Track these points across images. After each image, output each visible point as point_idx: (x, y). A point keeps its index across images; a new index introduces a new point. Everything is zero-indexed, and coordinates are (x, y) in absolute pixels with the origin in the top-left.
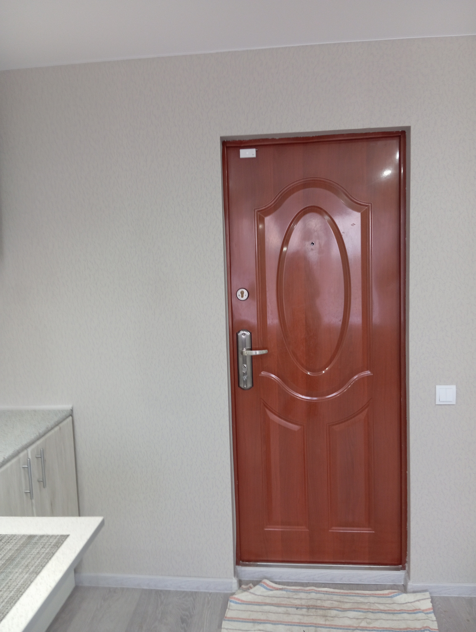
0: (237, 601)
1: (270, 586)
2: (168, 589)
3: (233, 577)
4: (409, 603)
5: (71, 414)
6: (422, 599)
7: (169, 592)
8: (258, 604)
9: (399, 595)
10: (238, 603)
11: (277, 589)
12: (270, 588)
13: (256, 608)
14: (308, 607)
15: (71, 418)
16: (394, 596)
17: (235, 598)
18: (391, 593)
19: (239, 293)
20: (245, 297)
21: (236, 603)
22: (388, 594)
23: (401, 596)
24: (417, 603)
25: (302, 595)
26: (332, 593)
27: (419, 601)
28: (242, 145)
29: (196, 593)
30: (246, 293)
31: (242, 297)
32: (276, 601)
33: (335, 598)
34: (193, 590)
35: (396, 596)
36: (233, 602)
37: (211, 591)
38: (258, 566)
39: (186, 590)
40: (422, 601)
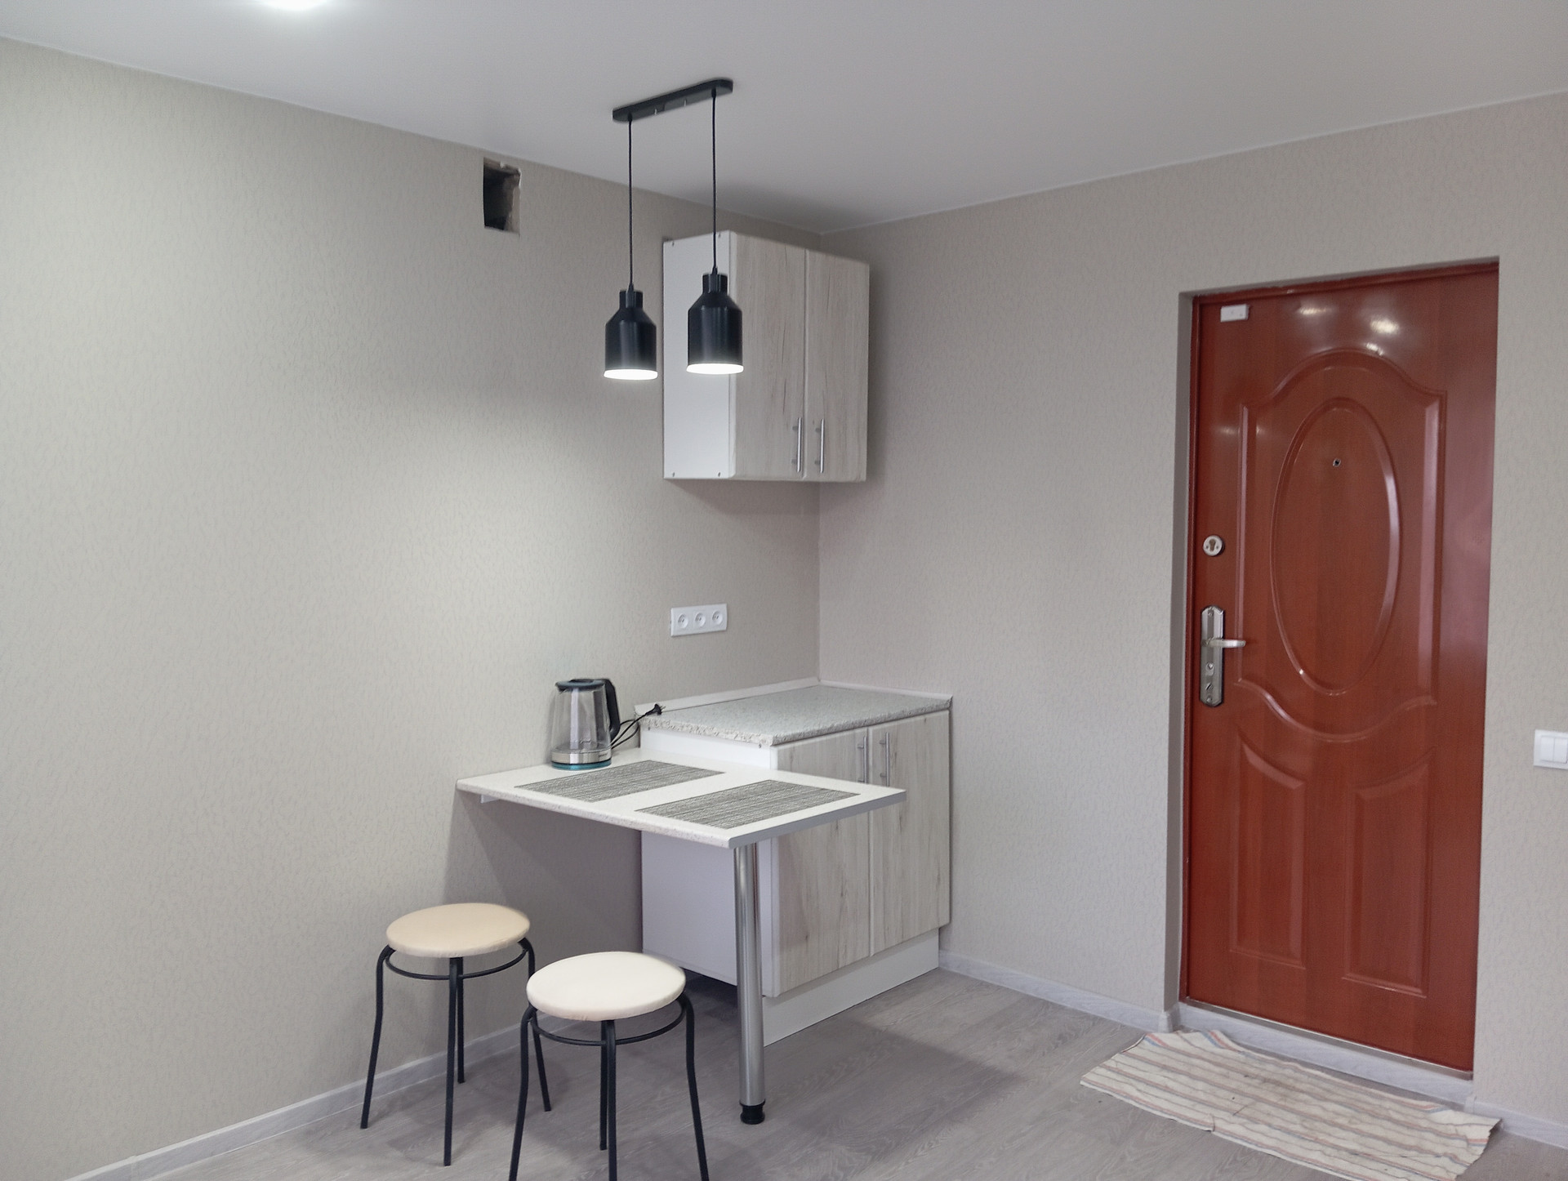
0: (1156, 1042)
1: (1223, 1043)
2: (1064, 1004)
3: (1163, 1010)
4: (1452, 1124)
5: (949, 706)
6: (1477, 1124)
7: (1062, 1008)
8: (1189, 1055)
9: (1442, 1110)
10: (1157, 1045)
11: (1235, 1050)
12: (1222, 1046)
13: (1181, 1057)
14: (1265, 1080)
15: (947, 712)
16: (1433, 1111)
17: (1153, 1036)
18: (1430, 1107)
19: (1207, 543)
20: (1216, 551)
21: (1153, 1044)
22: (1426, 1107)
23: (1444, 1112)
24: (1467, 1127)
25: (1270, 1067)
26: (1325, 1080)
27: (1470, 1125)
28: (1225, 301)
29: (1101, 1019)
30: (1219, 543)
31: (1212, 549)
32: (1220, 1060)
33: (1325, 1085)
34: (1100, 1015)
35: (1437, 1111)
36: (1149, 1041)
37: (1125, 1023)
38: (1213, 1010)
39: (1088, 1012)
40: (1475, 1127)
